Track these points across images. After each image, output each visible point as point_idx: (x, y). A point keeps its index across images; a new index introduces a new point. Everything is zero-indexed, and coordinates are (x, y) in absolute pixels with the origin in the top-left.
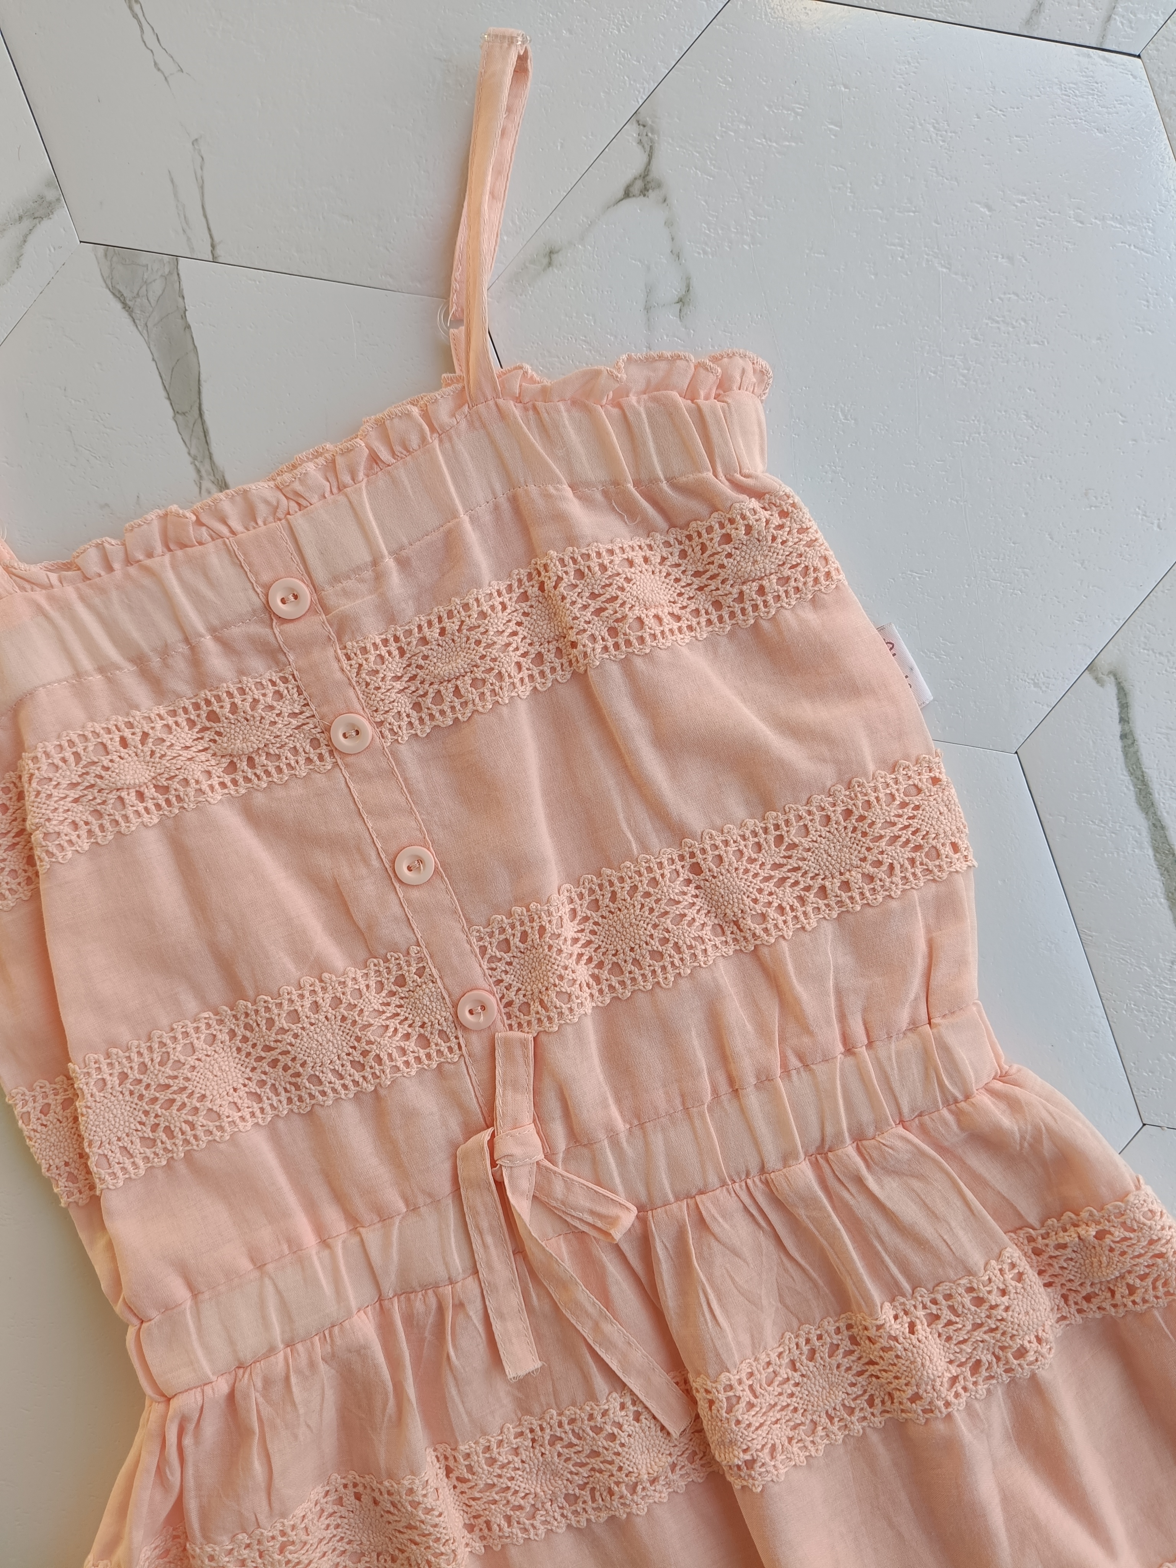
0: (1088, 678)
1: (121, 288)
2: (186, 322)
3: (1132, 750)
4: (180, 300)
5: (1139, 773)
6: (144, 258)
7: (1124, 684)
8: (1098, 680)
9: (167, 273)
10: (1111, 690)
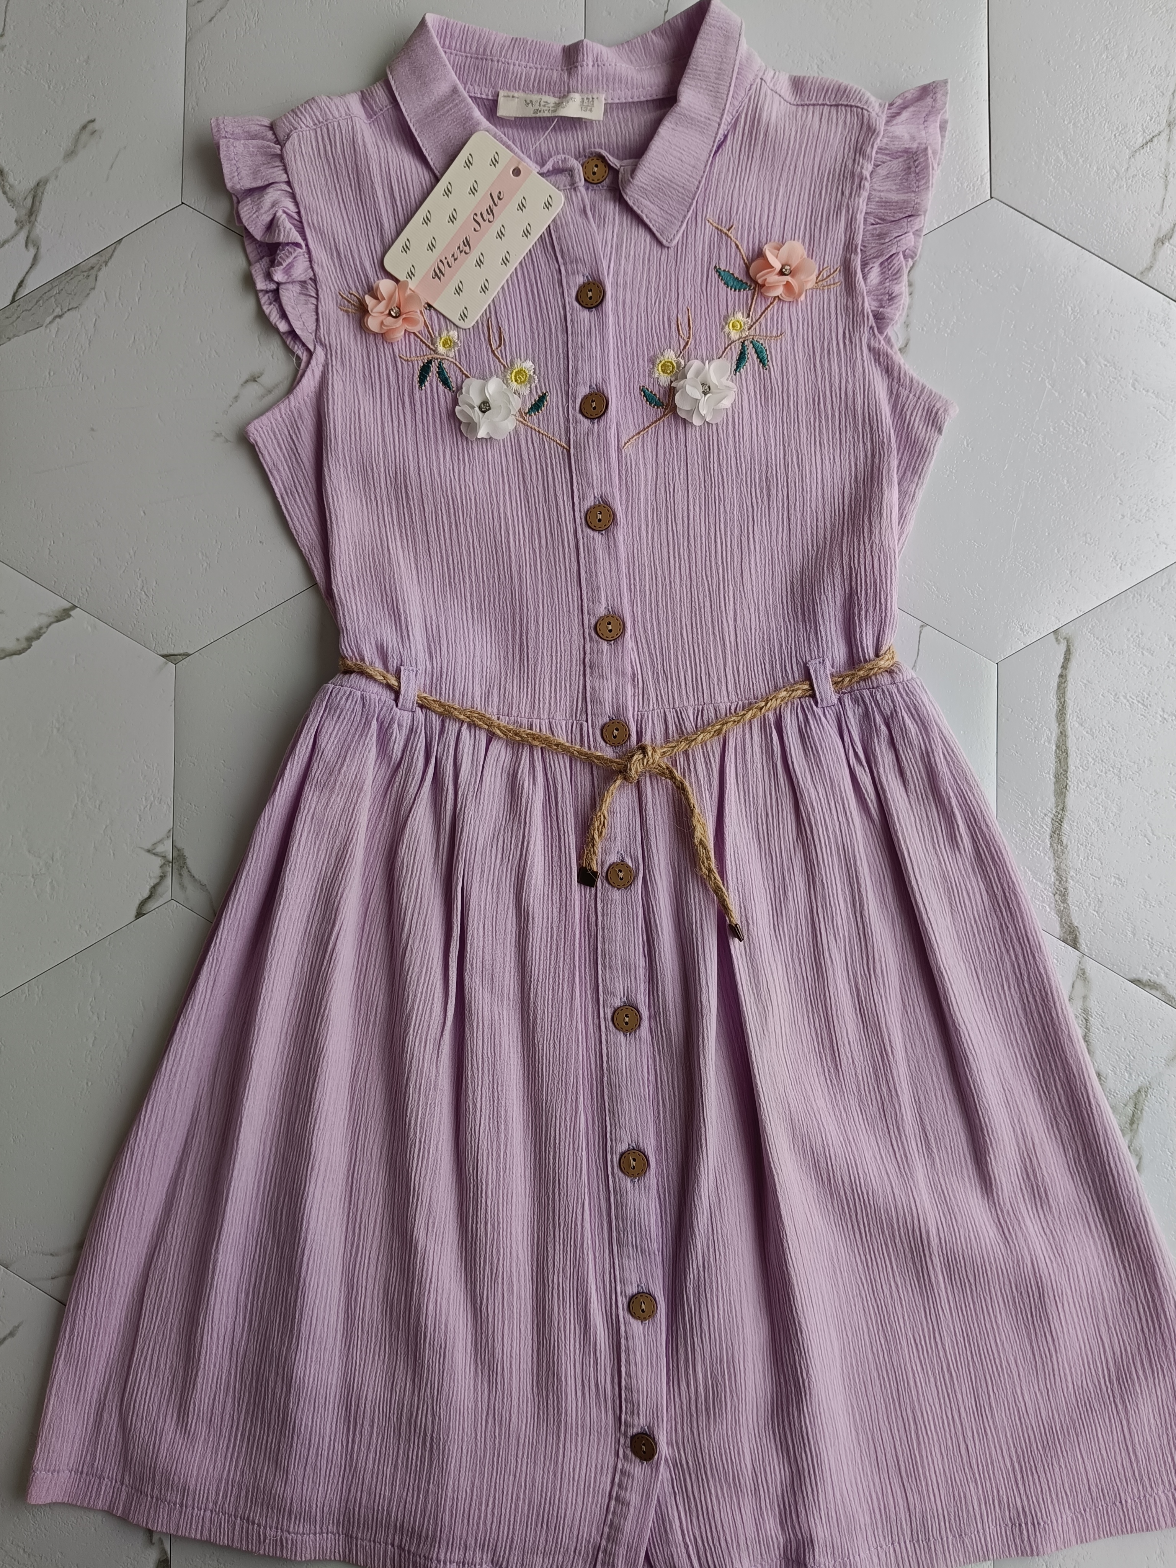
0: (1052, 636)
3: (1063, 685)
5: (1062, 700)
7: (1071, 648)
8: (1057, 639)
10: (1063, 647)
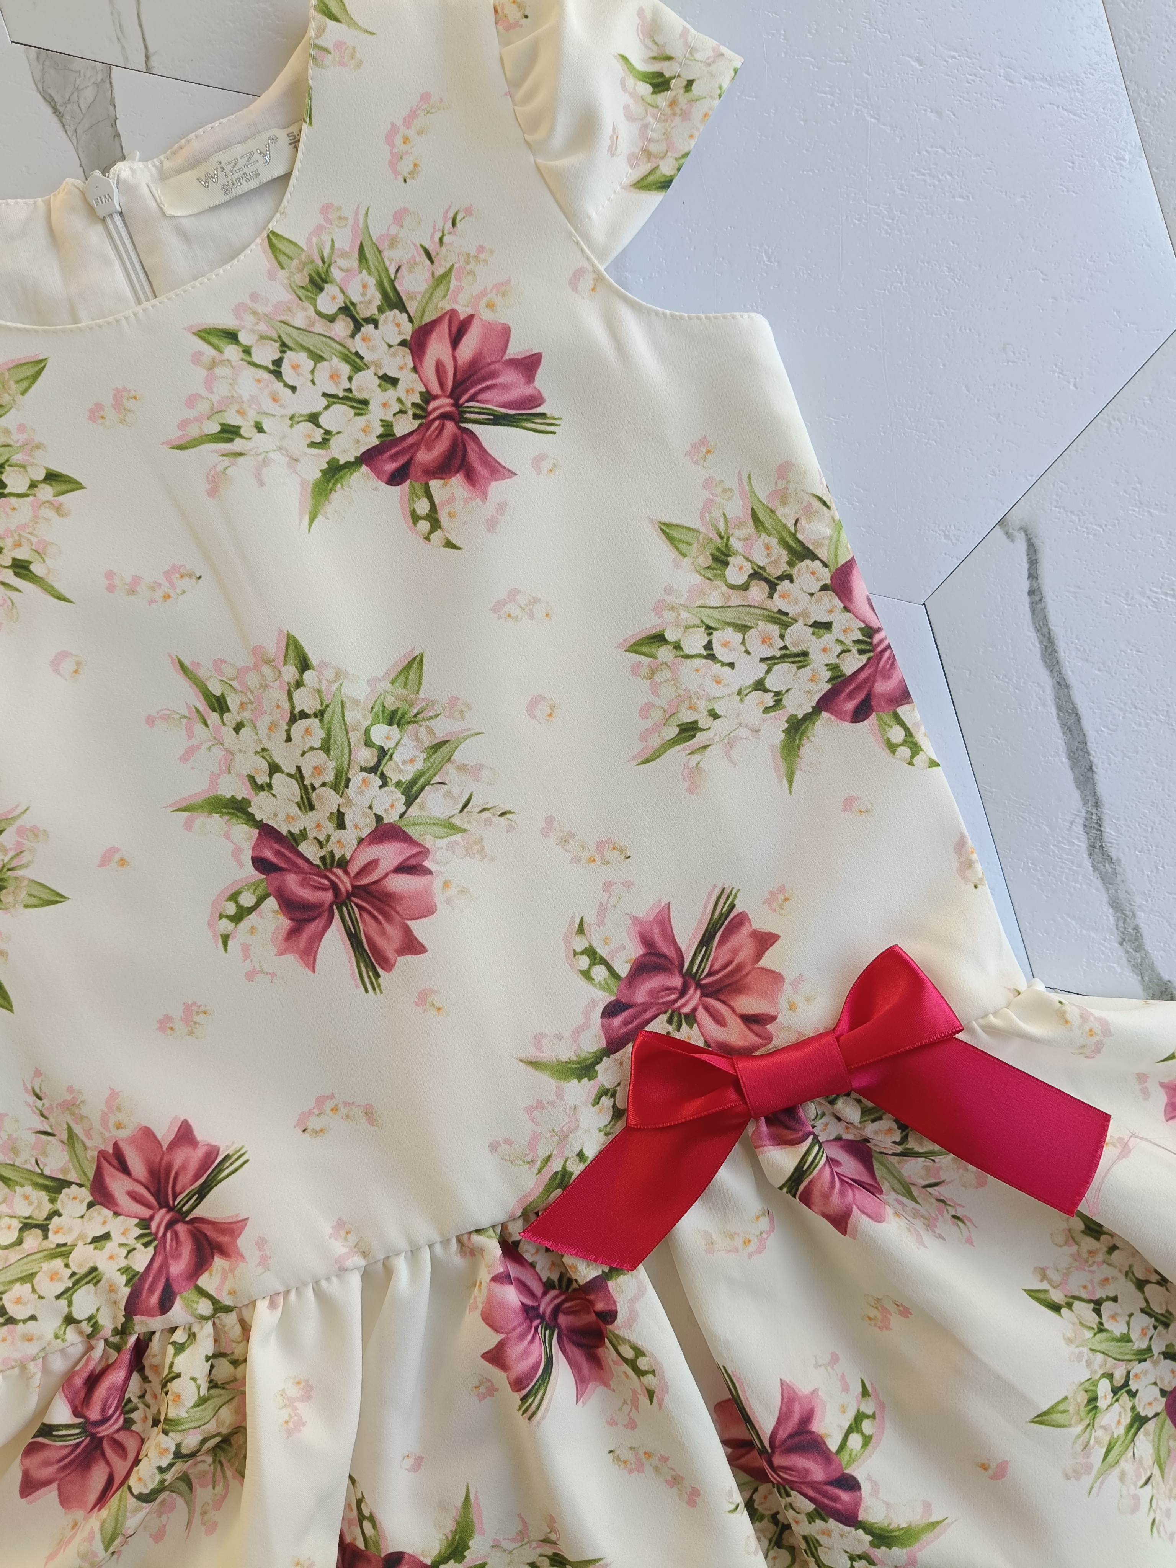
0: (998, 533)
1: (52, 92)
2: (116, 130)
3: (1039, 606)
4: (111, 108)
5: (1045, 630)
6: (77, 64)
7: (1035, 540)
8: (1009, 535)
9: (99, 80)
10: (1021, 545)
